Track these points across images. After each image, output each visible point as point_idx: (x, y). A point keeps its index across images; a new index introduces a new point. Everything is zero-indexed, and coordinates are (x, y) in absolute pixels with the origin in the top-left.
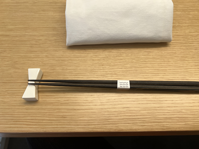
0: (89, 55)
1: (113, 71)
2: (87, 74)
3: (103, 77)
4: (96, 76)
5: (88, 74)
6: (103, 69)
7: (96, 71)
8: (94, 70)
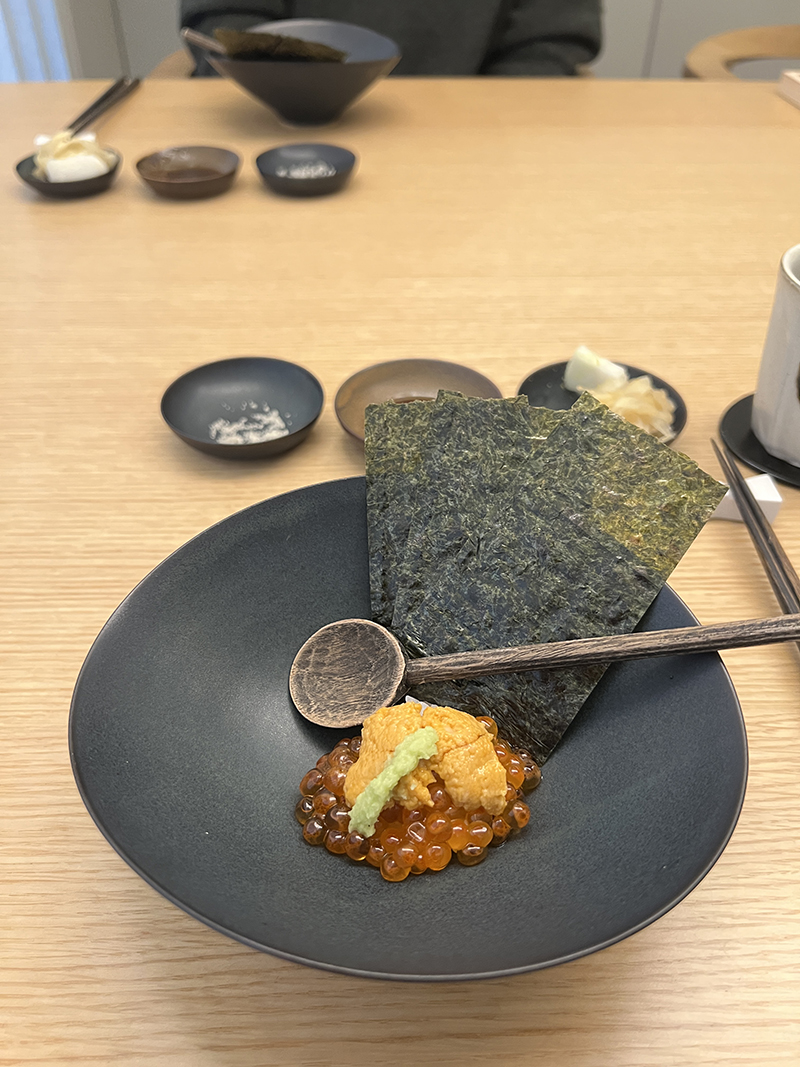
0: (79, 867)
1: (201, 977)
2: (41, 996)
3: (133, 1020)
4: (86, 1015)
5: (45, 1001)
6: (141, 958)
7: (101, 973)
8: (87, 972)
